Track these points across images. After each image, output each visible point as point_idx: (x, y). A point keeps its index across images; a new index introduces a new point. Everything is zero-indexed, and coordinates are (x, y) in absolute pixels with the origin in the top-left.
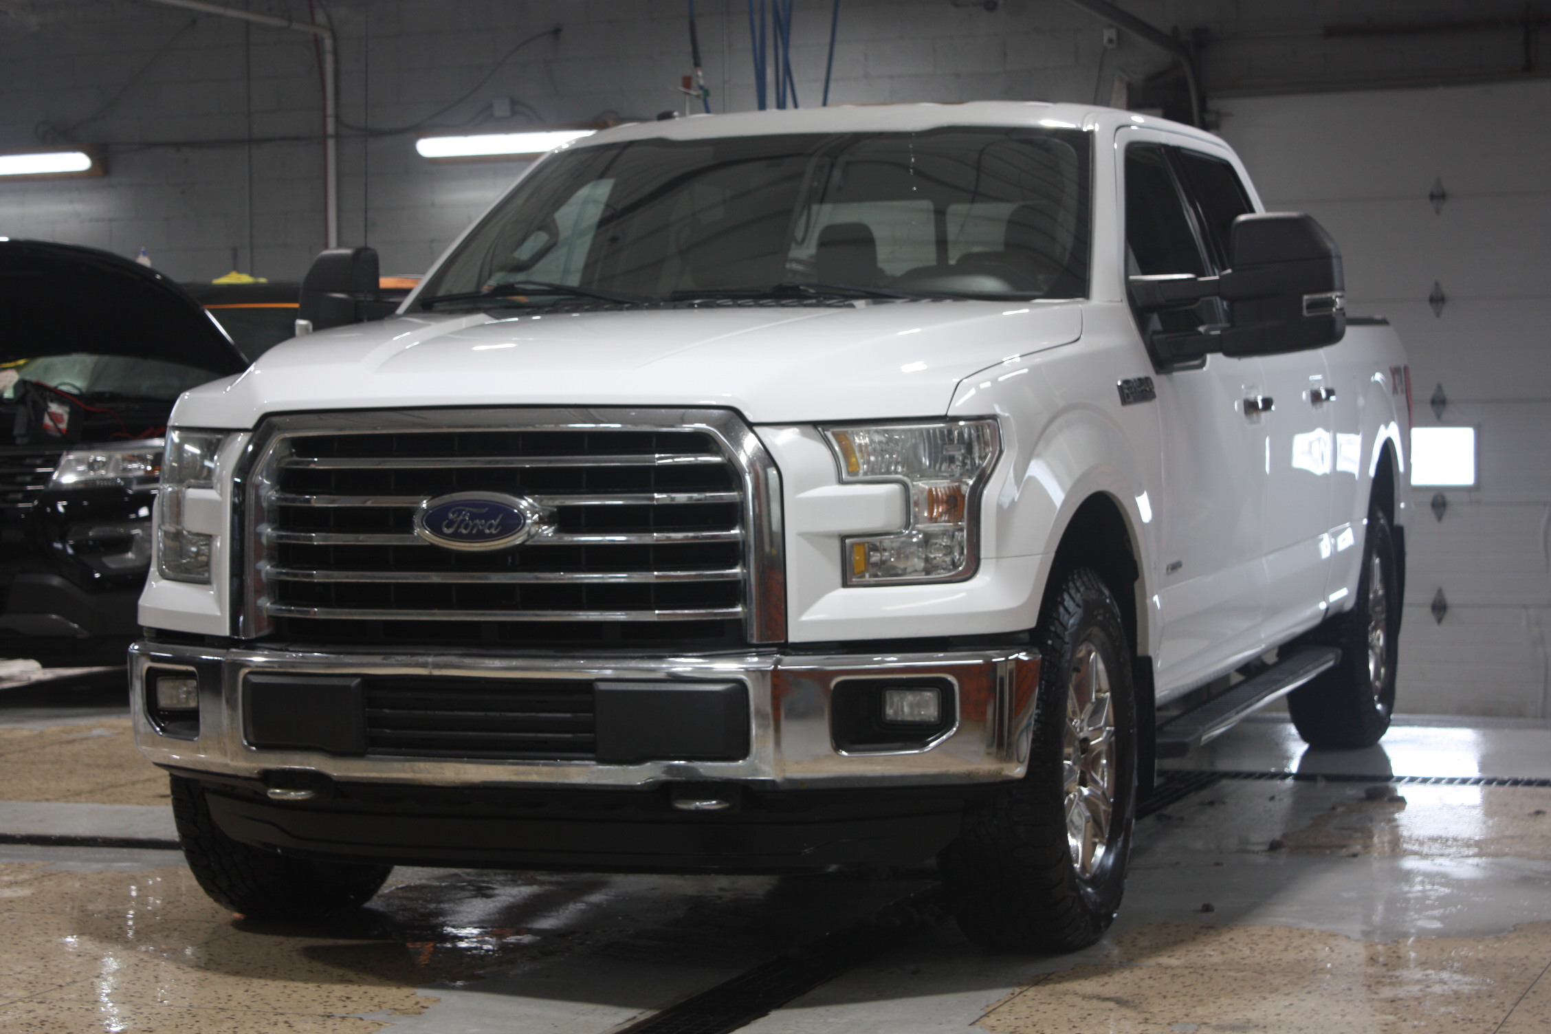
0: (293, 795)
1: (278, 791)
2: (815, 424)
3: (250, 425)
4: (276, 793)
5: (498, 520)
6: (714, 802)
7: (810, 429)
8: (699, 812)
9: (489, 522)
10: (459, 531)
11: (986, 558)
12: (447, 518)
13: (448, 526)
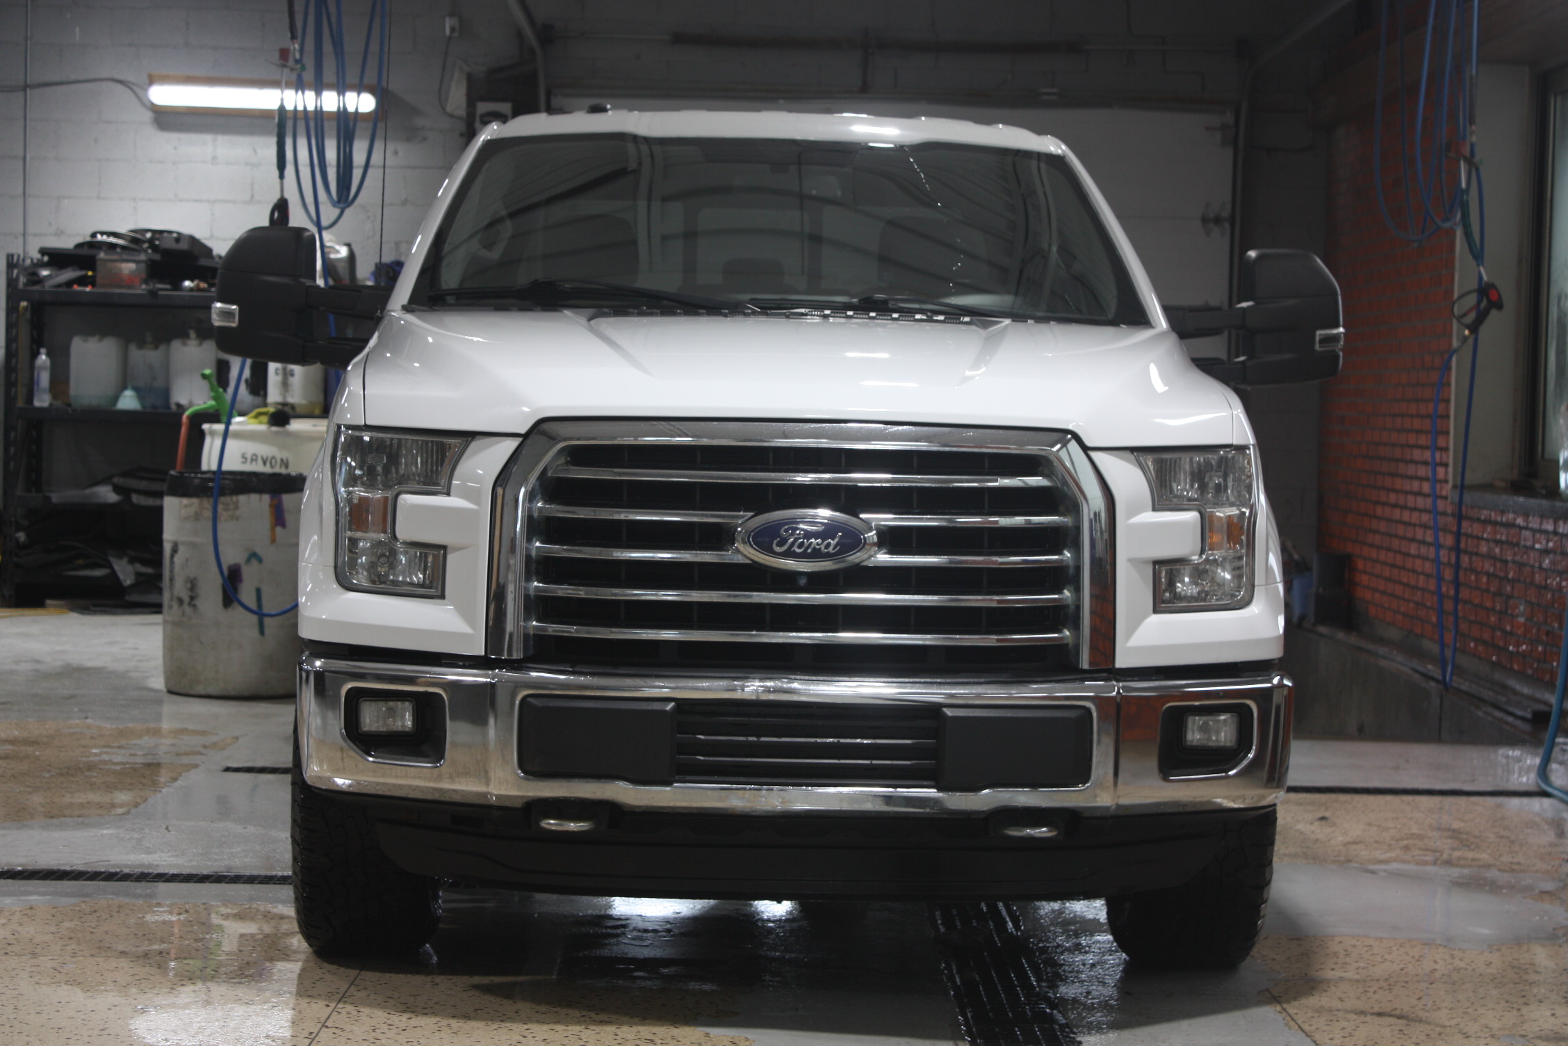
0: (572, 826)
1: (552, 821)
2: (1132, 450)
3: (523, 431)
4: (551, 824)
5: (836, 540)
6: (1045, 829)
7: (1128, 454)
8: (1032, 839)
9: (826, 542)
10: (792, 549)
11: (1258, 586)
12: (779, 535)
13: (780, 544)
